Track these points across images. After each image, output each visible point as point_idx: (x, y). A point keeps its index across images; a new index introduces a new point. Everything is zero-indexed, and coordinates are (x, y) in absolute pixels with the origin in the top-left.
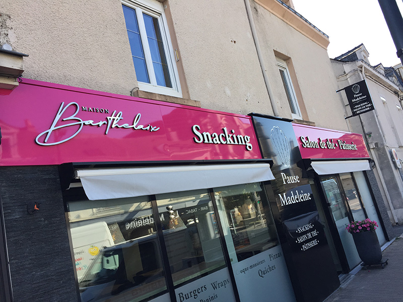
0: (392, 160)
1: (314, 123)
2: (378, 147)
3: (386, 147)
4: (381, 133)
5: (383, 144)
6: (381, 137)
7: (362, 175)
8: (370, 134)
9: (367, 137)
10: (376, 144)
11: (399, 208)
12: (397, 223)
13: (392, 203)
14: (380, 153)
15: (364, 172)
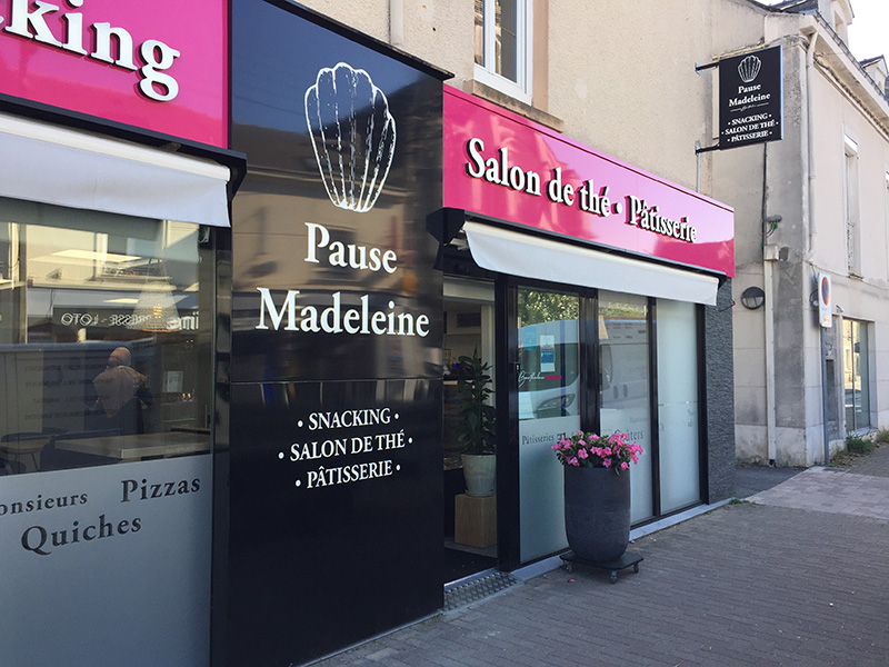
0: (812, 303)
1: (558, 121)
2: (786, 259)
3: (805, 265)
4: (806, 226)
5: (799, 256)
6: (800, 235)
7: (690, 314)
8: (775, 222)
9: (768, 227)
10: (784, 252)
11: (789, 426)
12: (772, 461)
13: (776, 408)
14: (786, 277)
15: (700, 309)
